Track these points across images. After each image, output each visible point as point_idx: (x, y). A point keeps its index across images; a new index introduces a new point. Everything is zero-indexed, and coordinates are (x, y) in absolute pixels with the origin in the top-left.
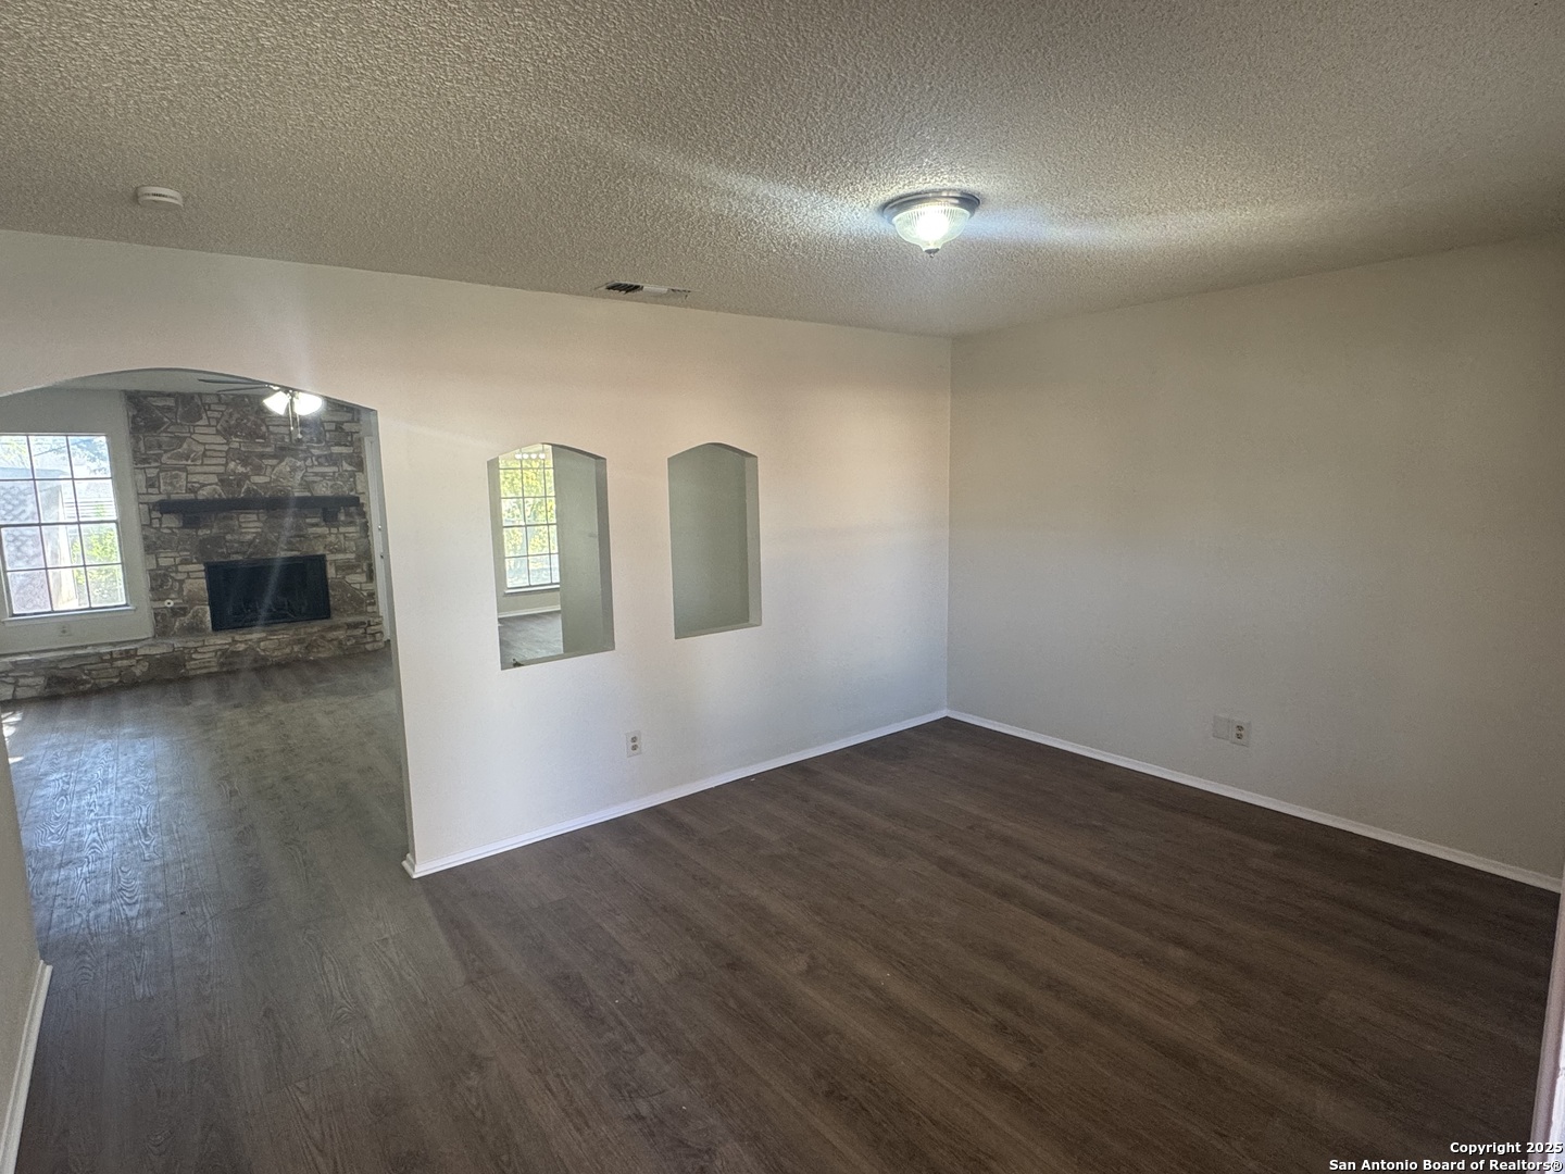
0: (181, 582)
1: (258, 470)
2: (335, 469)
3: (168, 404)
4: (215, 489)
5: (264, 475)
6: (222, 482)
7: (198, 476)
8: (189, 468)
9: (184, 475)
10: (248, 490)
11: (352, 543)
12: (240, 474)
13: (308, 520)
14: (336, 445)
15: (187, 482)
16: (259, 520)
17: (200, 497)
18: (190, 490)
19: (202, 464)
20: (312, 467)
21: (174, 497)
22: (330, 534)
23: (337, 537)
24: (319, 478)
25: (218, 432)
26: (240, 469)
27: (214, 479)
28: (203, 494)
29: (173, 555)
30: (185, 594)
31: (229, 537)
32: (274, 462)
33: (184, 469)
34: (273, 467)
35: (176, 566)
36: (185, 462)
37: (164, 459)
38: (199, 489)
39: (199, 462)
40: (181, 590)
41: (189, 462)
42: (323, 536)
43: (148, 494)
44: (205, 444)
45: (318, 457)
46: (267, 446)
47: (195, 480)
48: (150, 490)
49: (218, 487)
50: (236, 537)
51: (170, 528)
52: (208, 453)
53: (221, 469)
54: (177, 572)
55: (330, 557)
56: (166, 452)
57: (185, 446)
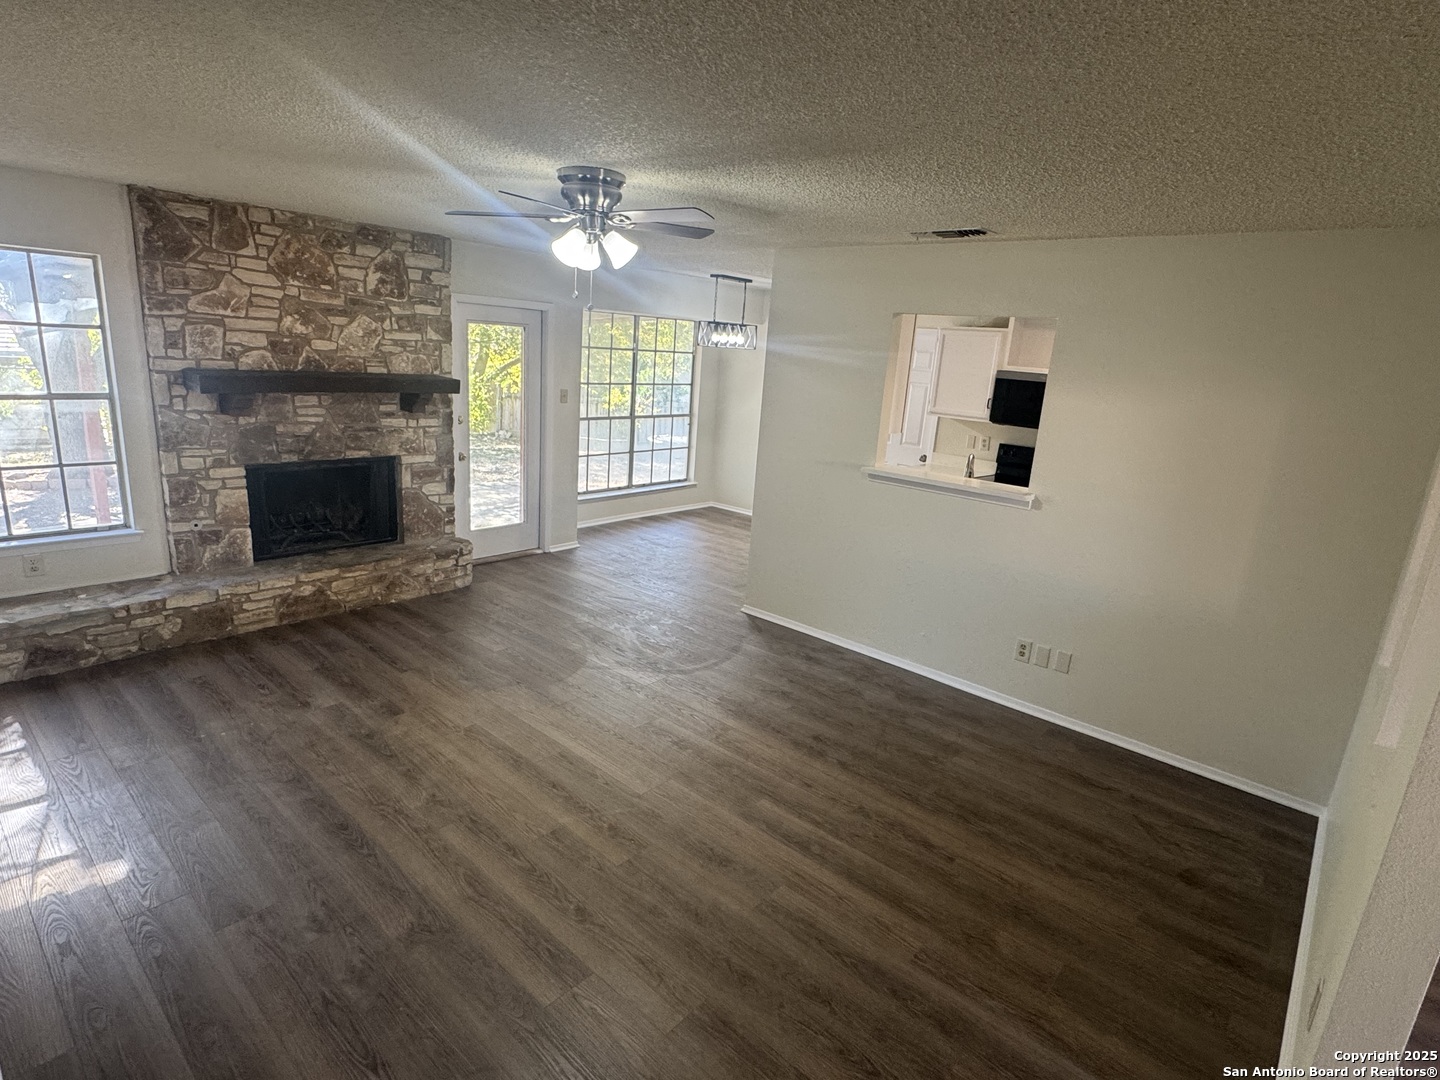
0: (214, 493)
1: (323, 331)
2: (418, 337)
3: (196, 215)
4: (263, 357)
5: (330, 339)
6: (274, 346)
7: (239, 334)
8: (226, 320)
9: (219, 331)
10: (308, 361)
11: (433, 442)
12: (297, 336)
13: (382, 408)
14: (421, 303)
15: (225, 343)
16: (320, 405)
17: (242, 367)
18: (230, 356)
19: (247, 317)
20: (391, 330)
21: (204, 364)
22: (408, 427)
23: (415, 432)
24: (399, 349)
25: (270, 270)
26: (300, 328)
27: (263, 341)
28: (247, 362)
29: (203, 452)
30: (218, 511)
31: (280, 429)
32: (342, 320)
33: (220, 322)
34: (342, 328)
35: (207, 470)
36: (221, 312)
37: (192, 304)
38: (242, 353)
39: (243, 313)
40: (213, 505)
41: (228, 312)
42: (399, 431)
43: (167, 357)
44: (250, 286)
45: (400, 318)
46: (336, 297)
47: (235, 340)
48: (171, 352)
49: (268, 354)
50: (291, 428)
51: (200, 413)
52: (254, 299)
53: (271, 326)
54: (208, 478)
55: (406, 460)
56: (196, 292)
57: (223, 287)
